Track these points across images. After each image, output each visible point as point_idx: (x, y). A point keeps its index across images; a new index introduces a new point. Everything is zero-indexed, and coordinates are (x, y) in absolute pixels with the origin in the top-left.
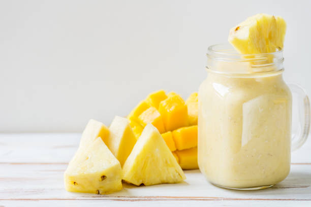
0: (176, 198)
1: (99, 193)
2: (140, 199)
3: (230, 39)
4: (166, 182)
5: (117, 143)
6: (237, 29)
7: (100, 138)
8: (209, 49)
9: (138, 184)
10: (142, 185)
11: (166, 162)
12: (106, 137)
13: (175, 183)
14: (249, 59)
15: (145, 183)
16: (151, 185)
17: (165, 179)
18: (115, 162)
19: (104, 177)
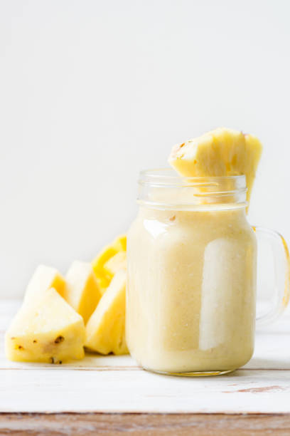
1: (53, 362)
2: (109, 369)
6: (182, 145)
7: (54, 290)
9: (107, 353)
10: (111, 354)
14: (198, 184)
15: (114, 351)
18: (76, 318)
19: (59, 339)
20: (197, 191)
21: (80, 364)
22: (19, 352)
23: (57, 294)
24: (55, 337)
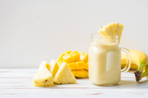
0: (73, 88)
1: (45, 86)
2: (59, 88)
3: (99, 31)
4: (70, 83)
5: (52, 69)
6: (102, 27)
7: (46, 67)
8: (91, 35)
9: (60, 84)
10: (61, 84)
11: (70, 76)
12: (48, 67)
13: (73, 83)
16: (64, 84)
17: (69, 82)
20: (106, 40)
21: (52, 87)
22: (36, 84)
23: (47, 68)
24: (45, 80)
